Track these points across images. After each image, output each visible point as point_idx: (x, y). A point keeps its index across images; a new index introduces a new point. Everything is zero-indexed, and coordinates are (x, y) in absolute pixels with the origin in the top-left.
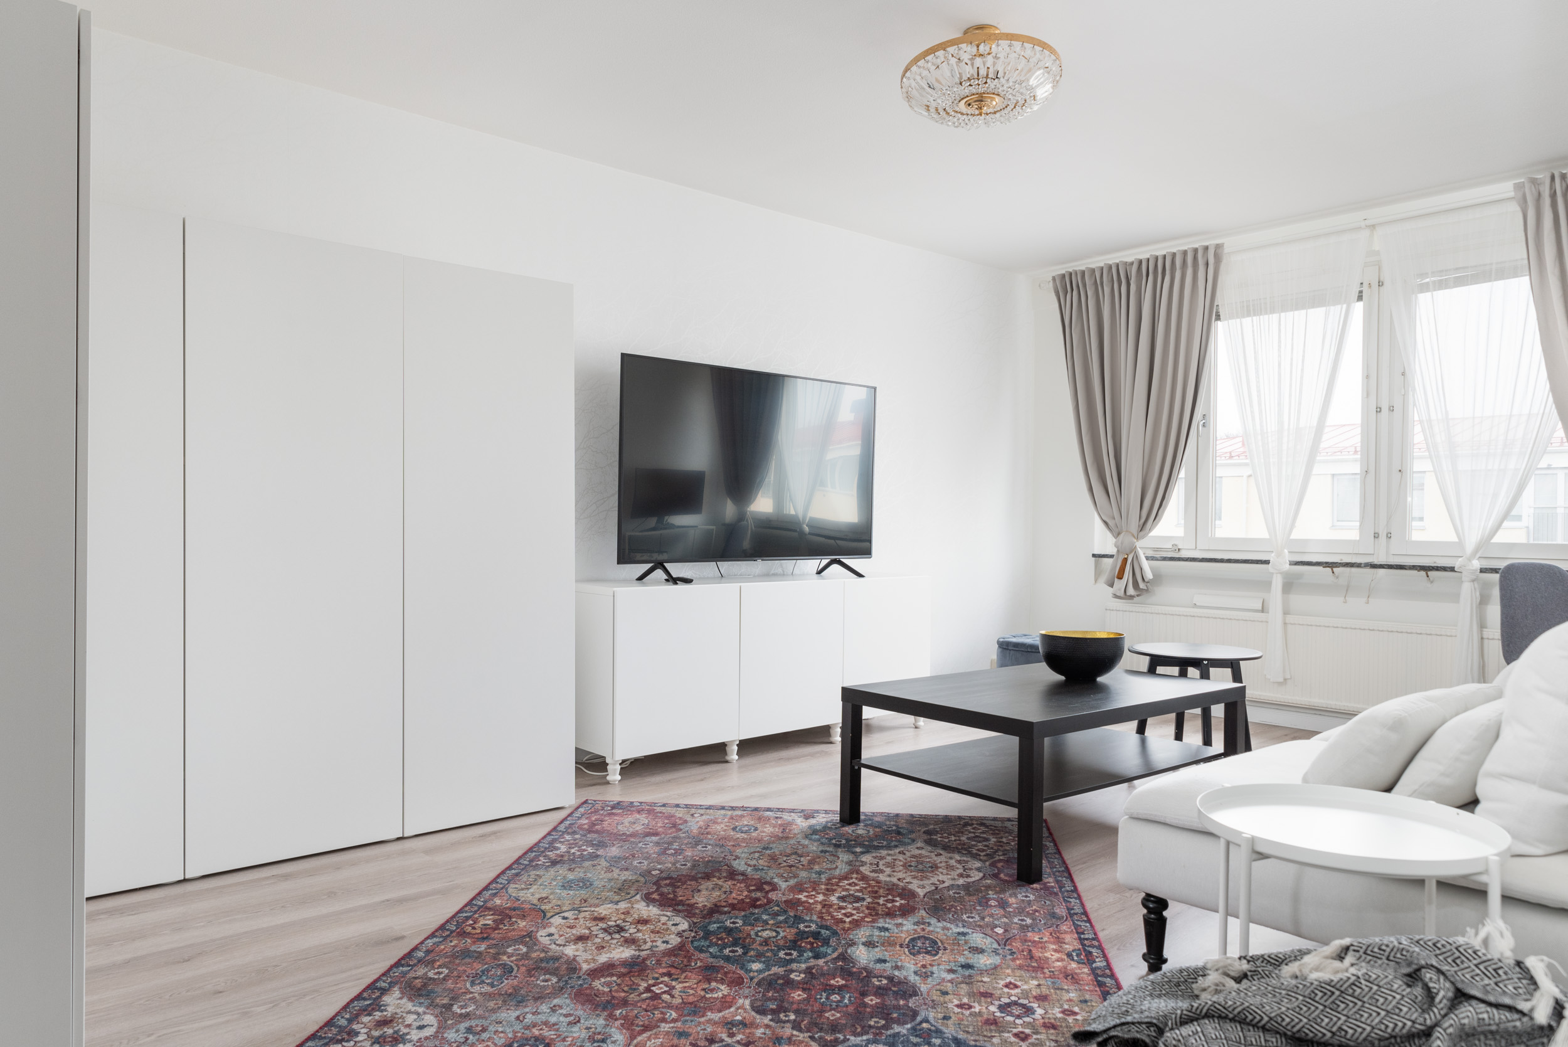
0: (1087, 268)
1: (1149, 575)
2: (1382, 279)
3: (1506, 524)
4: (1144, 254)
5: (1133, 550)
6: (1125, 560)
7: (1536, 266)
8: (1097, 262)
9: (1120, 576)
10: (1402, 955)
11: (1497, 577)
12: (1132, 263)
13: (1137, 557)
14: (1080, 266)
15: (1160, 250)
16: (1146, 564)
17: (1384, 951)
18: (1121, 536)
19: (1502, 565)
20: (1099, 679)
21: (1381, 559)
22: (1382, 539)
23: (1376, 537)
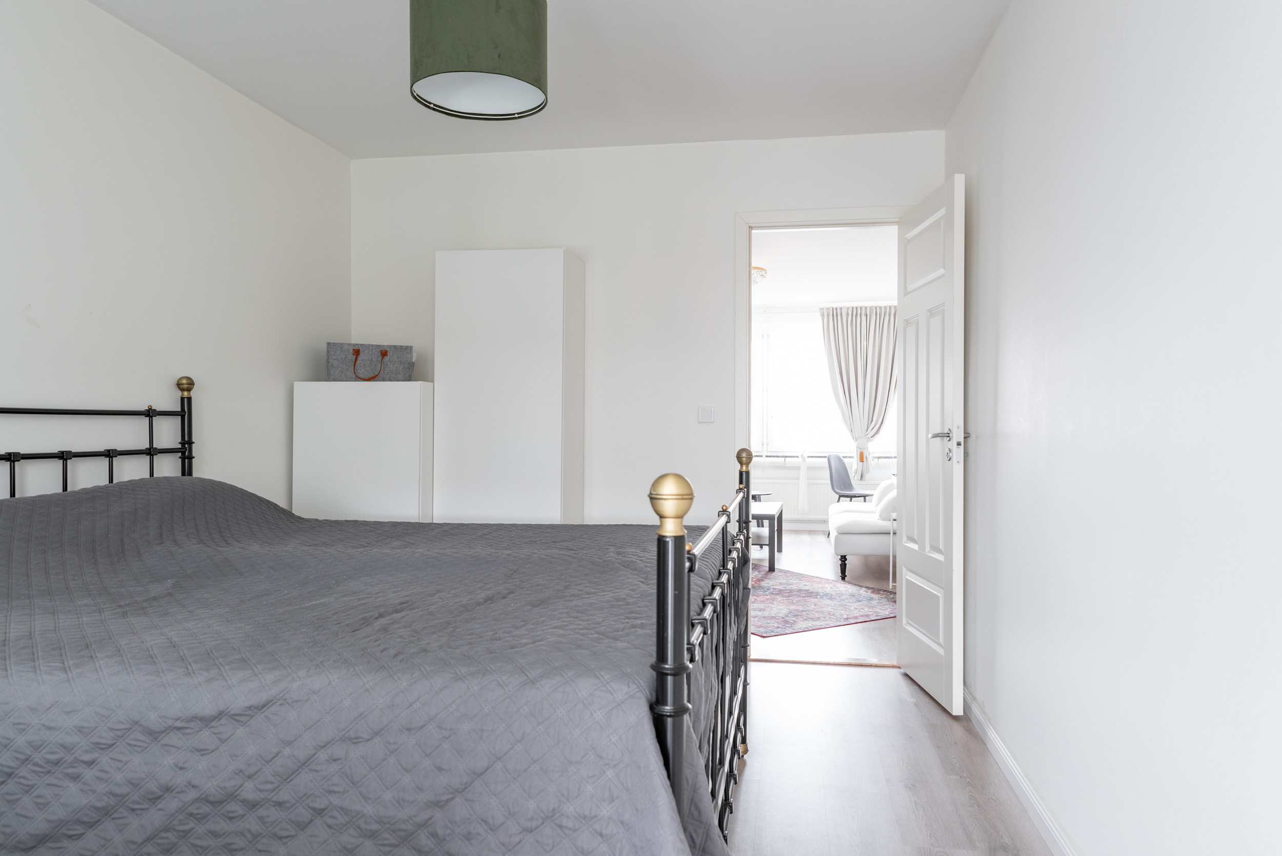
11: (826, 460)
19: (827, 455)
21: (764, 454)
22: (765, 445)
23: (763, 445)
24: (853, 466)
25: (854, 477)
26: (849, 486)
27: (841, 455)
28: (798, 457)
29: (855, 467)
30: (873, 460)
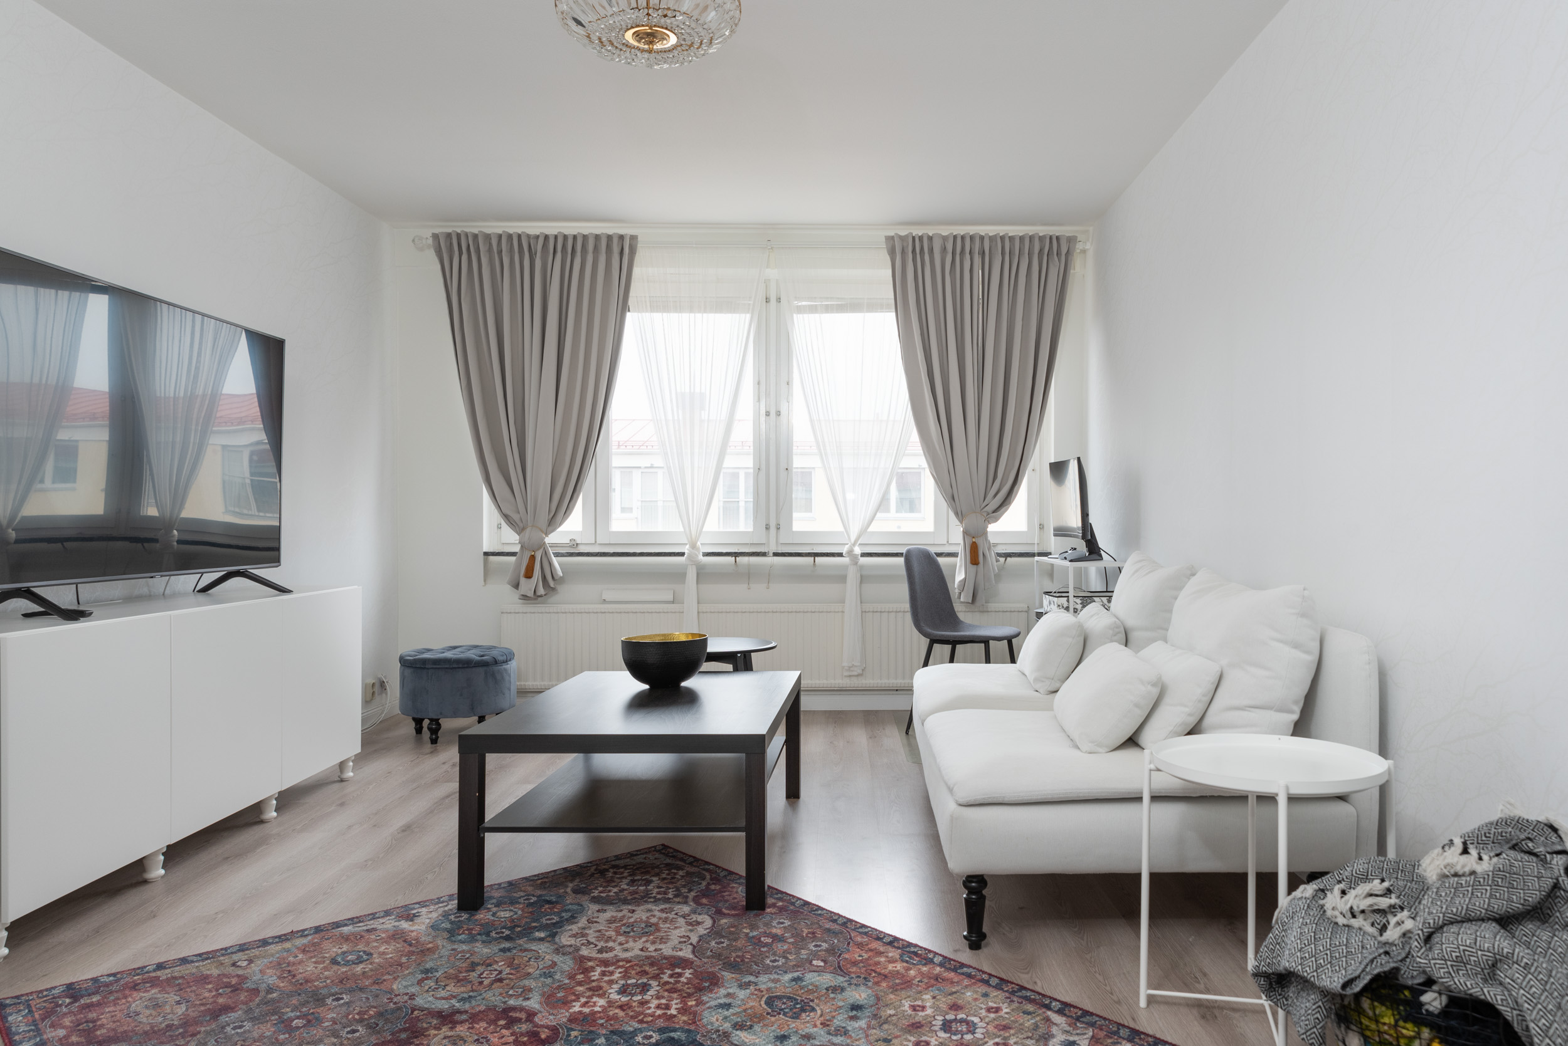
0: (480, 232)
1: (560, 573)
2: (768, 296)
3: (879, 515)
4: (551, 228)
5: (542, 545)
6: (533, 558)
7: (900, 305)
8: (495, 228)
9: (529, 574)
10: (1502, 836)
11: (901, 560)
12: (537, 237)
13: (546, 553)
14: (473, 228)
15: (570, 228)
16: (555, 561)
17: (1490, 837)
18: (528, 531)
19: (904, 550)
20: (683, 684)
21: (773, 548)
22: (773, 530)
23: (767, 528)
24: (958, 573)
25: (959, 597)
26: (952, 619)
27: (933, 550)
28: (840, 555)
29: (960, 576)
30: (997, 561)
